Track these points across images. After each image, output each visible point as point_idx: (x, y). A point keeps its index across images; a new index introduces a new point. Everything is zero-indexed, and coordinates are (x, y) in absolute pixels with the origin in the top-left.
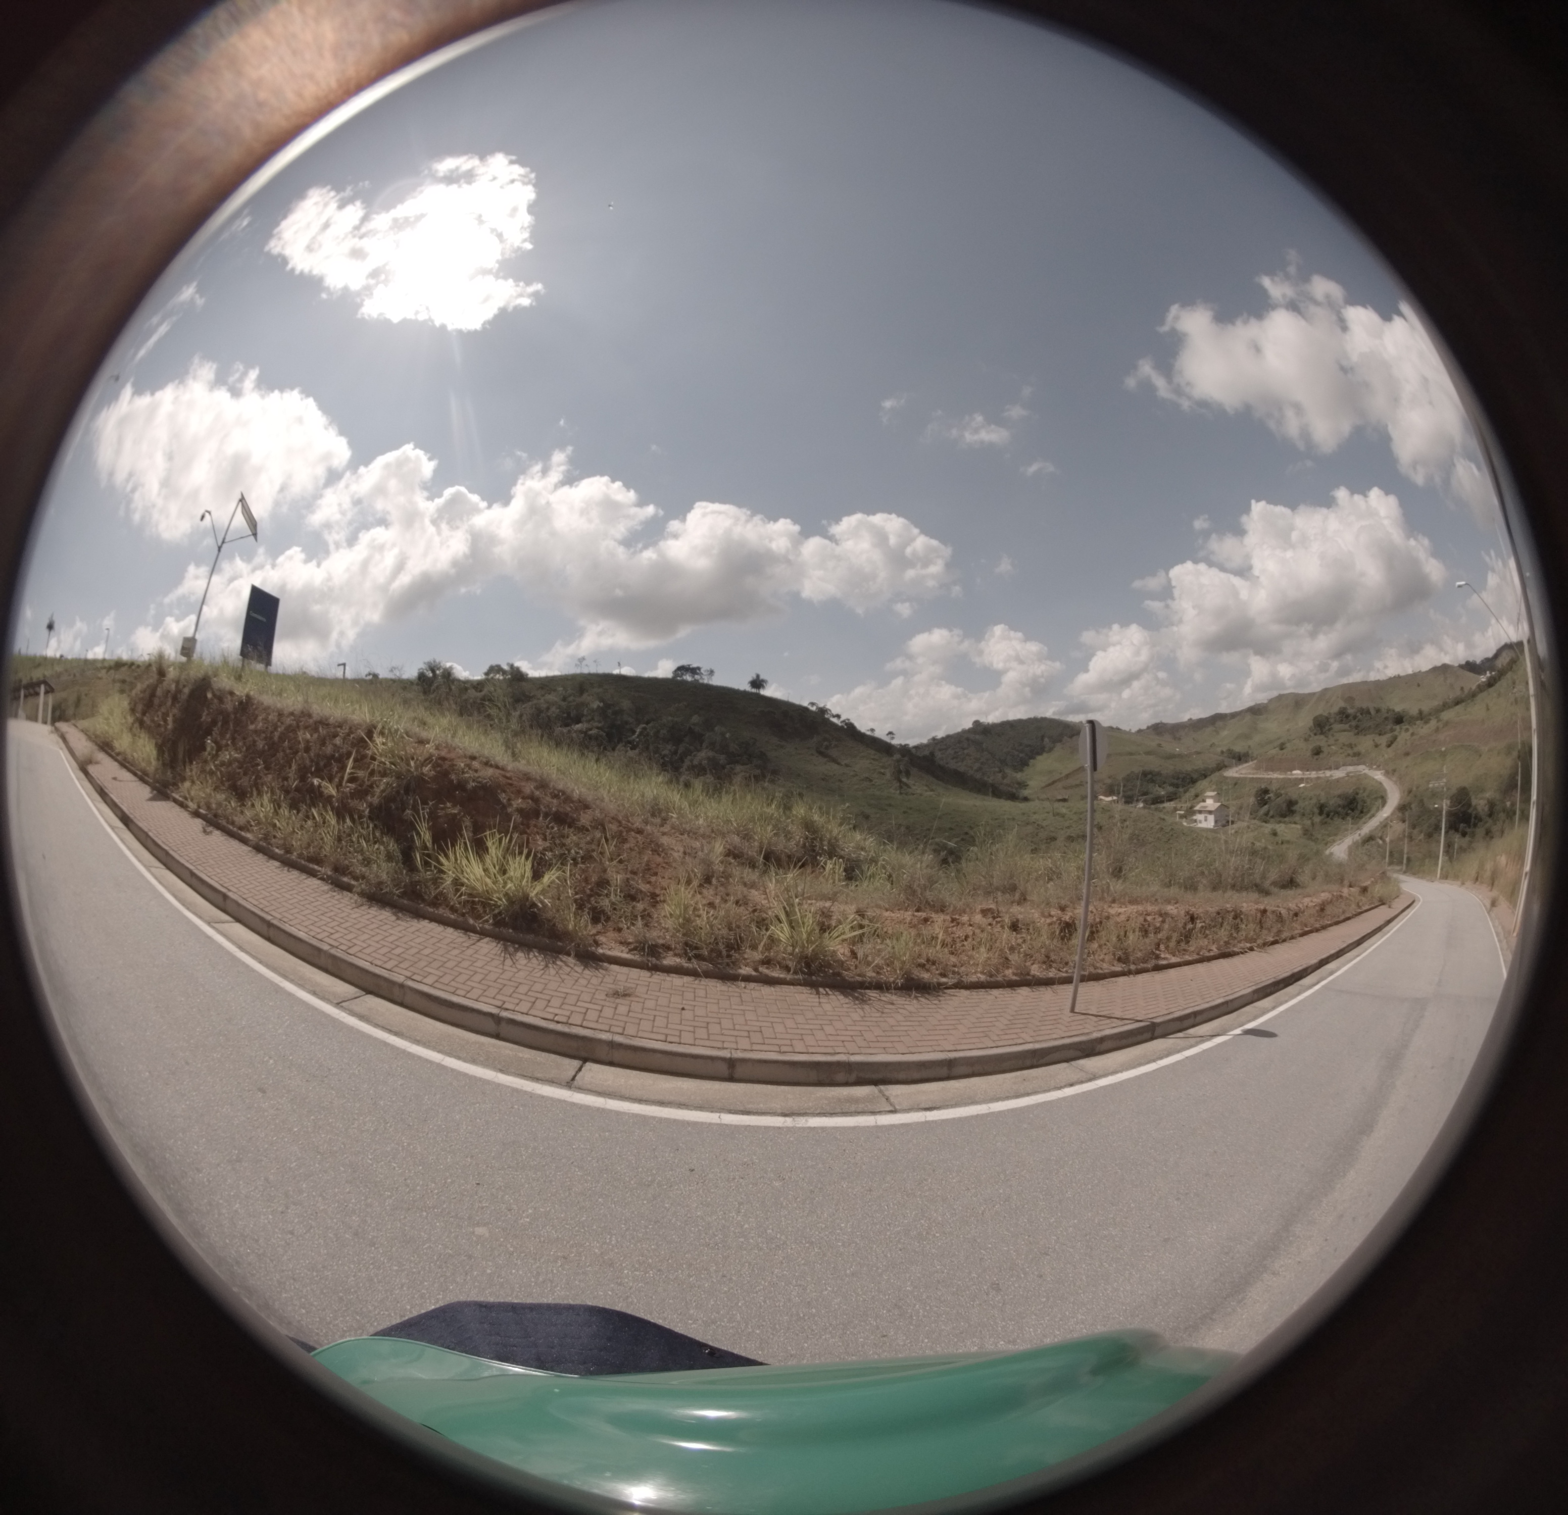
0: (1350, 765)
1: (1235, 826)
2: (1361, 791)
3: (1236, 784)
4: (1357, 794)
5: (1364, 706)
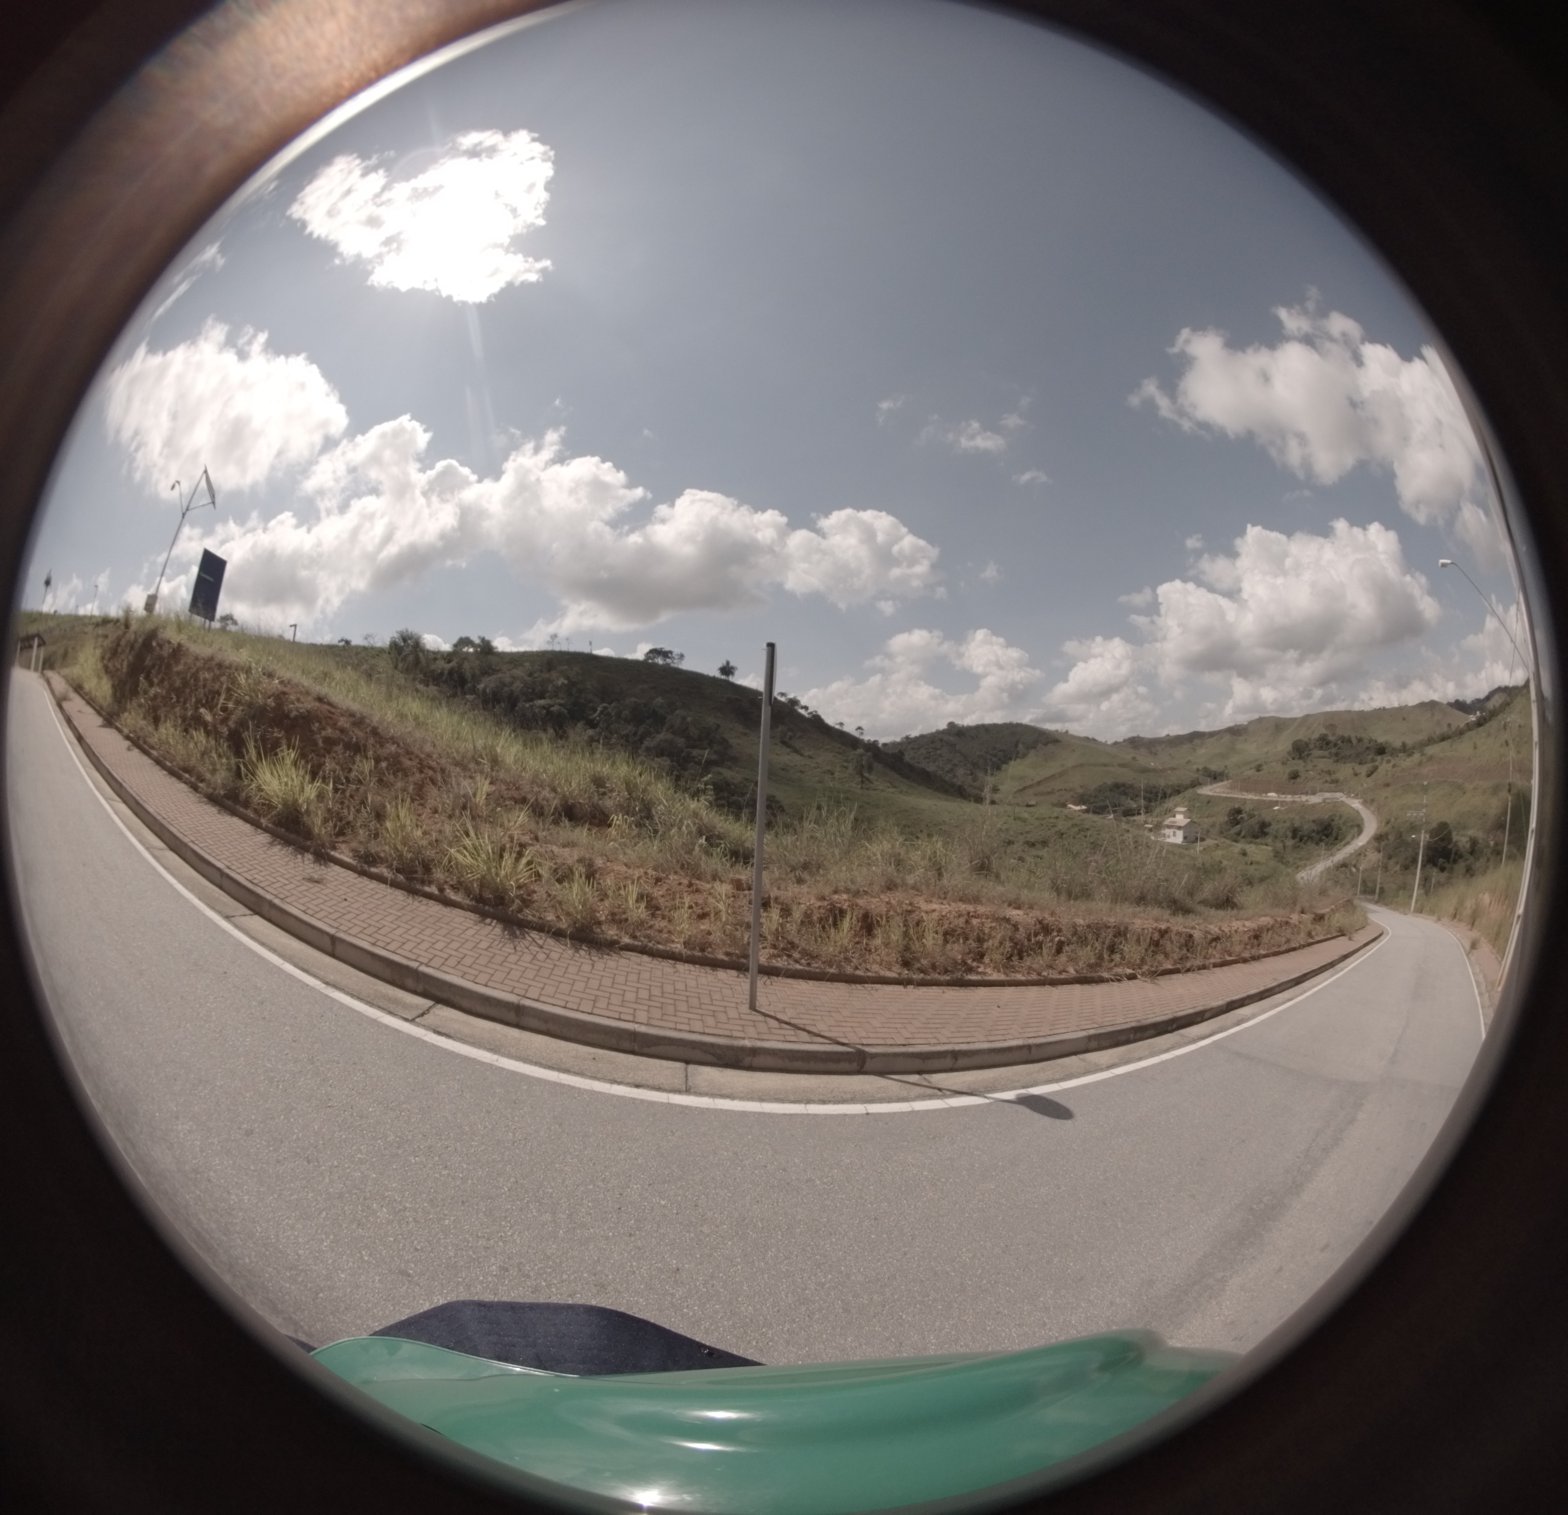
0: (1328, 791)
1: (1204, 843)
2: (1337, 818)
3: (1208, 802)
4: (1333, 820)
5: (1346, 735)
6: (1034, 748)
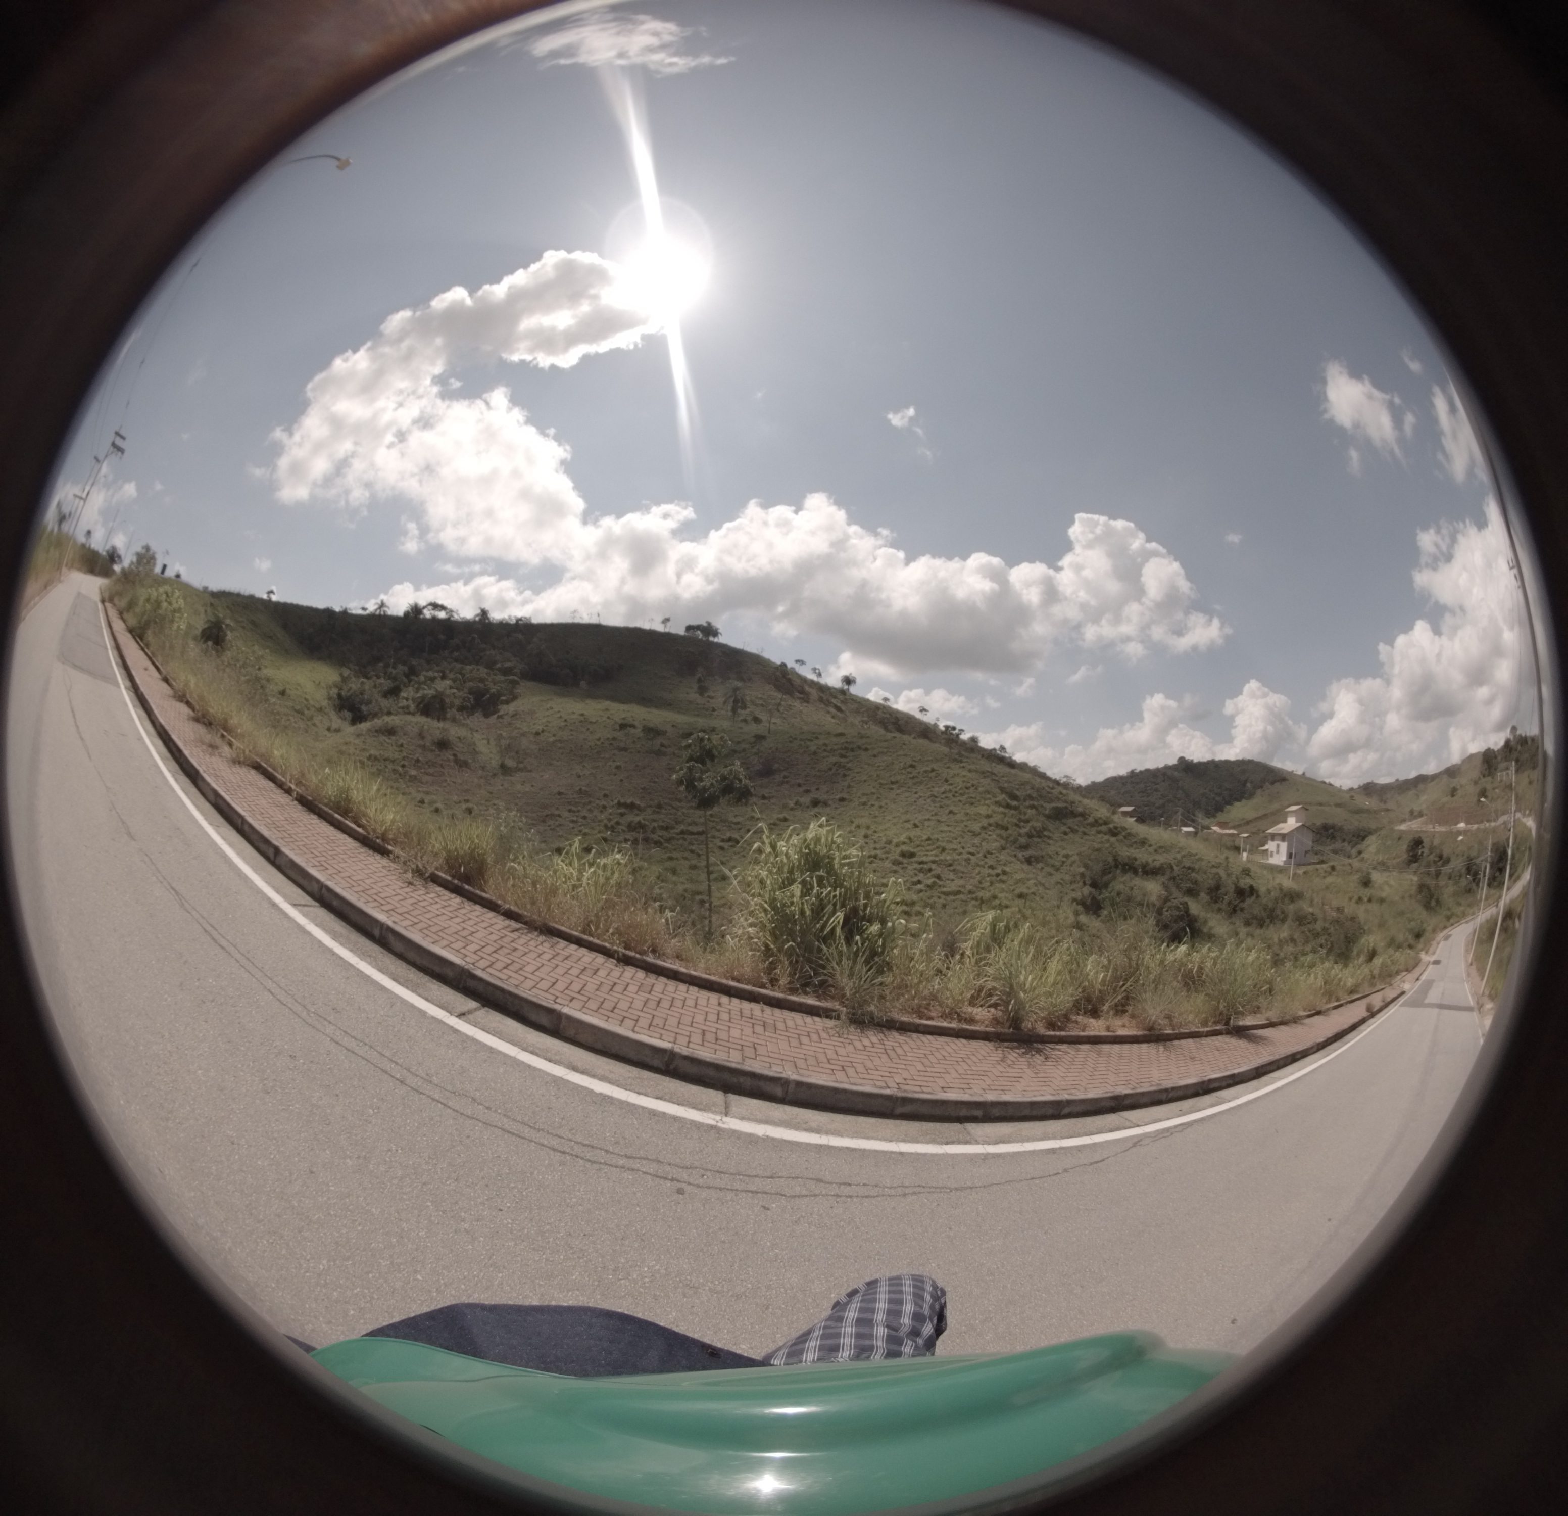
3: (1399, 839)
6: (1262, 787)
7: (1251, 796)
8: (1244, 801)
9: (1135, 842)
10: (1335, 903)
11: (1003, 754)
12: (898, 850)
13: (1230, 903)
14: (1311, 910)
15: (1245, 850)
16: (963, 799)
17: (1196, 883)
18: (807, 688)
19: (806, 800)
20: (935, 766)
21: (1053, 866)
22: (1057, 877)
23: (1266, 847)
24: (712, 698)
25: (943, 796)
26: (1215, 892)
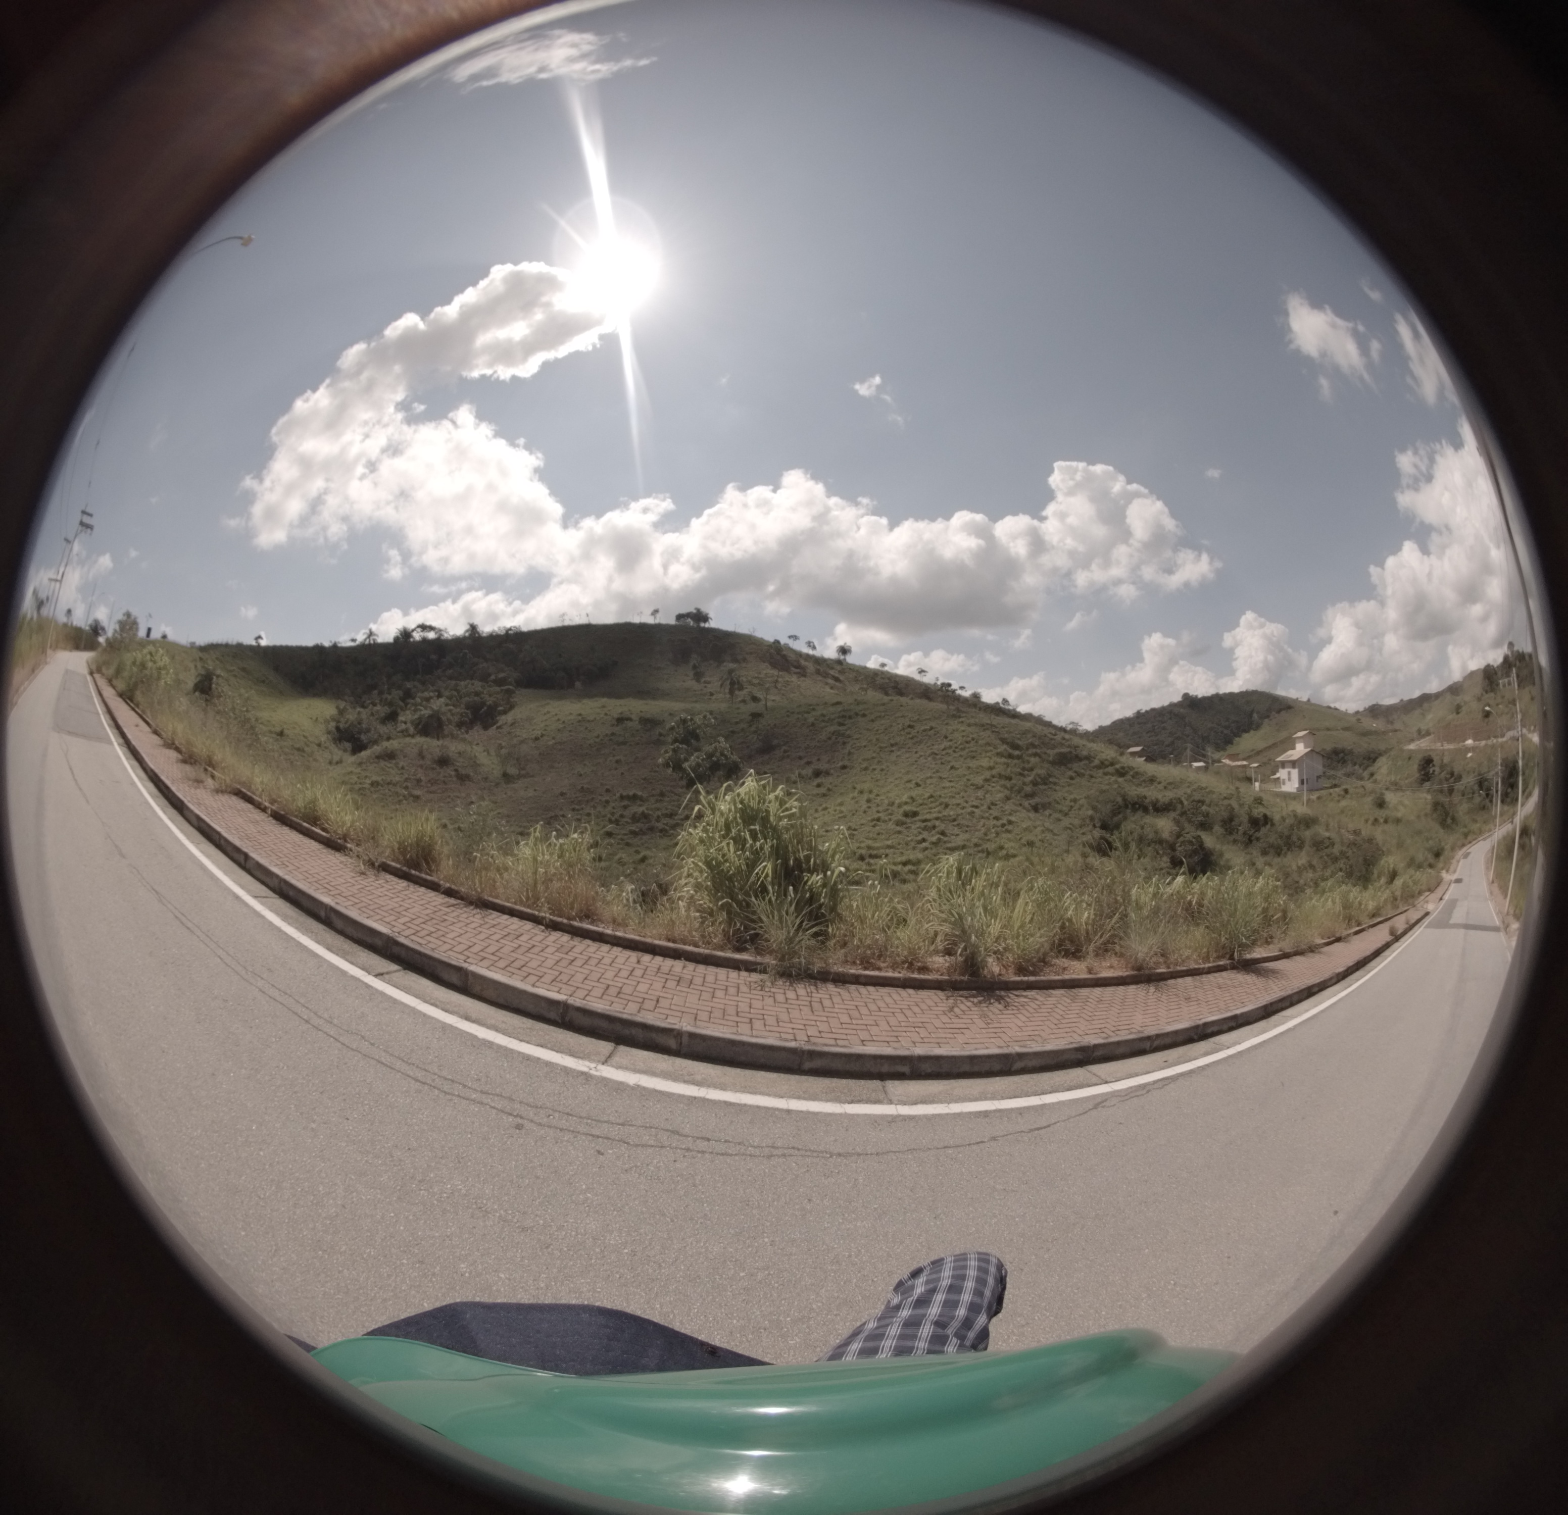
3: (1409, 758)
6: (1268, 717)
7: (1258, 727)
8: (1252, 732)
9: (1144, 781)
10: (1351, 827)
11: (1007, 707)
12: (901, 811)
13: (1245, 834)
14: (1327, 834)
15: (1256, 780)
16: (964, 753)
17: (1207, 815)
18: (803, 662)
19: (808, 771)
20: (933, 724)
21: (1061, 811)
22: (1066, 822)
23: (1278, 775)
24: (709, 683)
25: (944, 753)
26: (1229, 823)
